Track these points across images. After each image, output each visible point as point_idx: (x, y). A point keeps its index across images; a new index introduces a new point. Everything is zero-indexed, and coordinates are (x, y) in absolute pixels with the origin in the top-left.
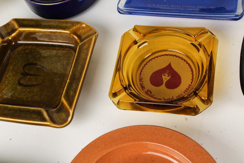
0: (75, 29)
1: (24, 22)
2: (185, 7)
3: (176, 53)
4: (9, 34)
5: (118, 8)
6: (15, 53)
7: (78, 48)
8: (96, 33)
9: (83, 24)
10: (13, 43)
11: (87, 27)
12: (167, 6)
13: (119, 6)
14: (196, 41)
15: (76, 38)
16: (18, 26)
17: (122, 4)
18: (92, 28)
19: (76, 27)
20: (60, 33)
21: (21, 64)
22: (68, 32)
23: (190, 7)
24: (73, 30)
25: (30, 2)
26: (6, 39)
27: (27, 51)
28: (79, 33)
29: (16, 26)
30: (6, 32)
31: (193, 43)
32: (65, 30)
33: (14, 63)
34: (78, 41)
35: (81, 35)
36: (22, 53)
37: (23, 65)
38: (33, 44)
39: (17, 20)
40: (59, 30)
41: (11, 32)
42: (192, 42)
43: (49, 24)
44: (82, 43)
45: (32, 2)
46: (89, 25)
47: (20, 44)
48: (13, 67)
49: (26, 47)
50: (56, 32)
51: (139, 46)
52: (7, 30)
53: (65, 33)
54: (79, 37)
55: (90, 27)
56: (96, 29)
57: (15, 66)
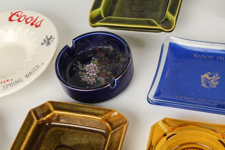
0: (107, 116)
1: (59, 106)
2: (212, 101)
3: (203, 147)
4: (44, 115)
5: (148, 98)
6: (48, 134)
7: (110, 136)
8: (126, 122)
9: (115, 112)
10: (47, 124)
11: (119, 115)
12: (194, 99)
13: (149, 97)
14: (223, 138)
15: (108, 125)
16: (53, 109)
17: (152, 95)
18: (123, 116)
19: (108, 114)
20: (92, 118)
21: (53, 145)
22: (101, 119)
23: (217, 102)
24: (105, 117)
25: (66, 87)
26: (41, 119)
27: (59, 133)
28: (111, 120)
29: (52, 108)
30: (41, 113)
31: (221, 140)
32: (97, 117)
33: (47, 144)
34: (110, 128)
35: (113, 122)
36: (55, 134)
37: (56, 147)
38: (65, 126)
39: (52, 103)
40: (92, 116)
41: (46, 113)
42: (219, 139)
43: (83, 109)
44: (114, 131)
45: (68, 87)
46: (120, 113)
47: (54, 125)
48: (45, 147)
49: (59, 128)
50: (89, 118)
51: (168, 138)
52: (42, 111)
53: (98, 119)
54: (111, 124)
55: (122, 116)
56: (127, 117)
57: (48, 147)
